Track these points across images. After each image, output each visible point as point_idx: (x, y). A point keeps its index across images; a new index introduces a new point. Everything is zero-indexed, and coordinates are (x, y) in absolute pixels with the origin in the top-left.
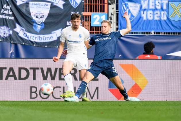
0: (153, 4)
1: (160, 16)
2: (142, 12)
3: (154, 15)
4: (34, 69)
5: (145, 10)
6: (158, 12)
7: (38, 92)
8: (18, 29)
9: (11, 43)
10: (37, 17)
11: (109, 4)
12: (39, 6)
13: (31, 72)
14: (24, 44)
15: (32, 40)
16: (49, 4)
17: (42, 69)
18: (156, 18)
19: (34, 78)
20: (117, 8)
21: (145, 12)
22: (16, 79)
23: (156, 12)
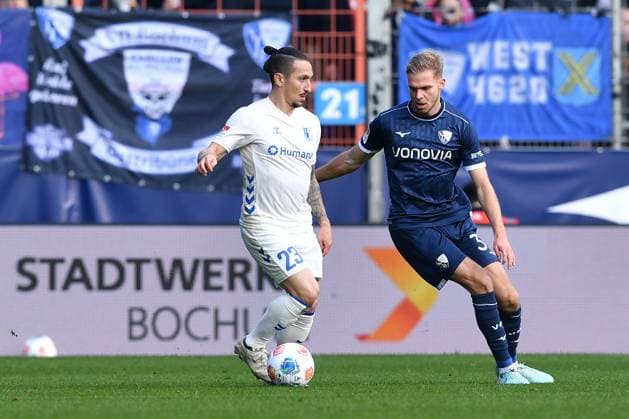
0: (506, 55)
1: (526, 93)
2: (471, 80)
3: (507, 87)
4: (138, 263)
5: (480, 73)
6: (522, 80)
7: (148, 323)
8: (90, 133)
9: (68, 178)
10: (148, 97)
11: (369, 55)
12: (153, 63)
13: (130, 269)
14: (107, 178)
15: (133, 168)
16: (186, 57)
17: (159, 263)
18: (516, 98)
19: (138, 286)
20: (395, 66)
21: (481, 80)
22: (89, 287)
23: (513, 80)
